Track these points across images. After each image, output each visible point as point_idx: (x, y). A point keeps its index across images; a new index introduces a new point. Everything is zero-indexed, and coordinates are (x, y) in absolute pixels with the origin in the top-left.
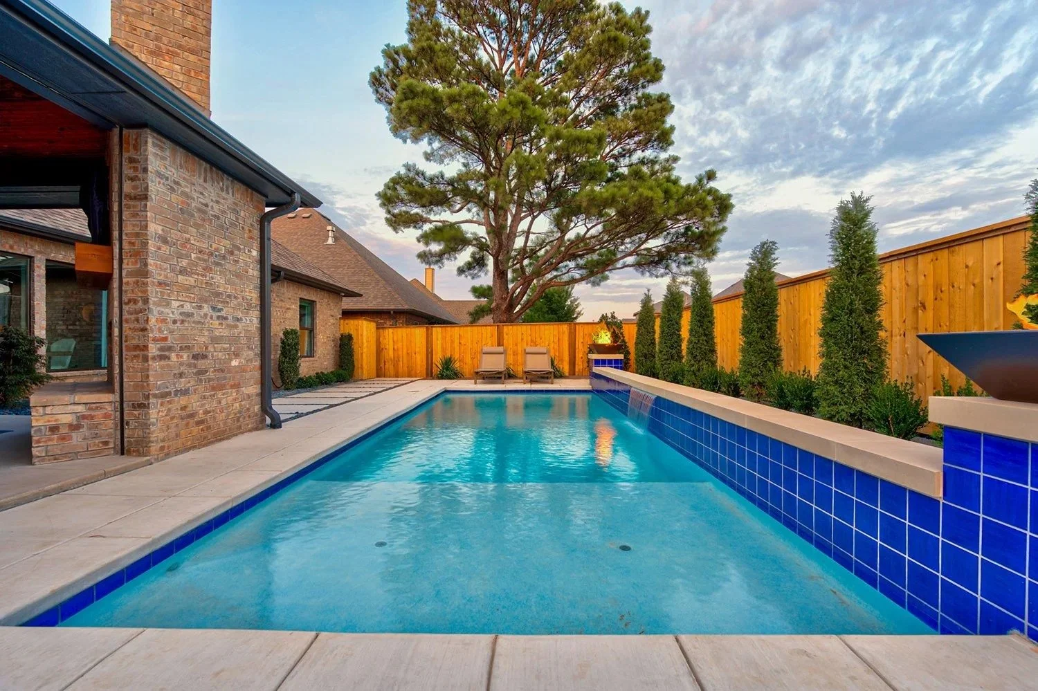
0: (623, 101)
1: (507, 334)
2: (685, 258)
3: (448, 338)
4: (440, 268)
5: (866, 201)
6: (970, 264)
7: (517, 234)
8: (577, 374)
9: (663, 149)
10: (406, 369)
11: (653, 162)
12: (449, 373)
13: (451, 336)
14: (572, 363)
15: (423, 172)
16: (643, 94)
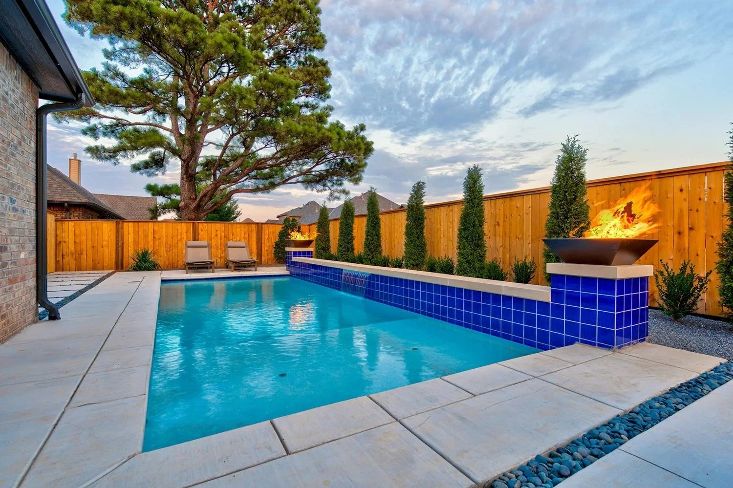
0: (294, 55)
1: (202, 230)
2: (337, 180)
3: (141, 232)
4: (115, 164)
5: (481, 170)
6: (518, 206)
7: (204, 144)
8: (263, 263)
9: (324, 100)
10: (90, 261)
11: (314, 107)
12: (147, 265)
13: (144, 231)
14: (259, 255)
15: (123, 74)
16: (310, 55)
